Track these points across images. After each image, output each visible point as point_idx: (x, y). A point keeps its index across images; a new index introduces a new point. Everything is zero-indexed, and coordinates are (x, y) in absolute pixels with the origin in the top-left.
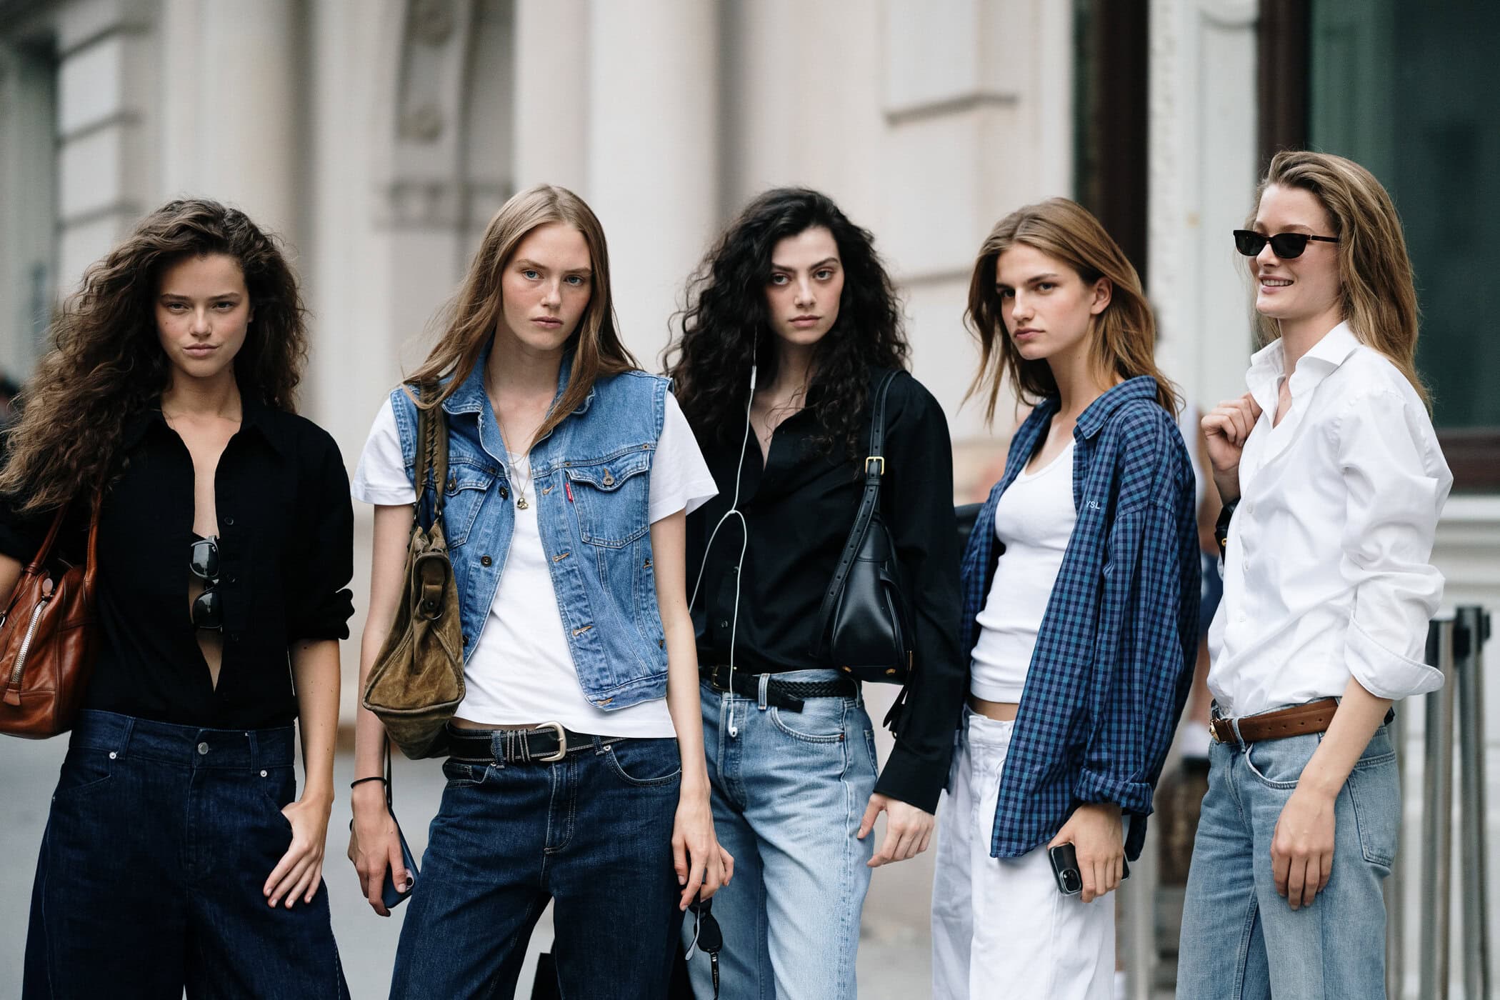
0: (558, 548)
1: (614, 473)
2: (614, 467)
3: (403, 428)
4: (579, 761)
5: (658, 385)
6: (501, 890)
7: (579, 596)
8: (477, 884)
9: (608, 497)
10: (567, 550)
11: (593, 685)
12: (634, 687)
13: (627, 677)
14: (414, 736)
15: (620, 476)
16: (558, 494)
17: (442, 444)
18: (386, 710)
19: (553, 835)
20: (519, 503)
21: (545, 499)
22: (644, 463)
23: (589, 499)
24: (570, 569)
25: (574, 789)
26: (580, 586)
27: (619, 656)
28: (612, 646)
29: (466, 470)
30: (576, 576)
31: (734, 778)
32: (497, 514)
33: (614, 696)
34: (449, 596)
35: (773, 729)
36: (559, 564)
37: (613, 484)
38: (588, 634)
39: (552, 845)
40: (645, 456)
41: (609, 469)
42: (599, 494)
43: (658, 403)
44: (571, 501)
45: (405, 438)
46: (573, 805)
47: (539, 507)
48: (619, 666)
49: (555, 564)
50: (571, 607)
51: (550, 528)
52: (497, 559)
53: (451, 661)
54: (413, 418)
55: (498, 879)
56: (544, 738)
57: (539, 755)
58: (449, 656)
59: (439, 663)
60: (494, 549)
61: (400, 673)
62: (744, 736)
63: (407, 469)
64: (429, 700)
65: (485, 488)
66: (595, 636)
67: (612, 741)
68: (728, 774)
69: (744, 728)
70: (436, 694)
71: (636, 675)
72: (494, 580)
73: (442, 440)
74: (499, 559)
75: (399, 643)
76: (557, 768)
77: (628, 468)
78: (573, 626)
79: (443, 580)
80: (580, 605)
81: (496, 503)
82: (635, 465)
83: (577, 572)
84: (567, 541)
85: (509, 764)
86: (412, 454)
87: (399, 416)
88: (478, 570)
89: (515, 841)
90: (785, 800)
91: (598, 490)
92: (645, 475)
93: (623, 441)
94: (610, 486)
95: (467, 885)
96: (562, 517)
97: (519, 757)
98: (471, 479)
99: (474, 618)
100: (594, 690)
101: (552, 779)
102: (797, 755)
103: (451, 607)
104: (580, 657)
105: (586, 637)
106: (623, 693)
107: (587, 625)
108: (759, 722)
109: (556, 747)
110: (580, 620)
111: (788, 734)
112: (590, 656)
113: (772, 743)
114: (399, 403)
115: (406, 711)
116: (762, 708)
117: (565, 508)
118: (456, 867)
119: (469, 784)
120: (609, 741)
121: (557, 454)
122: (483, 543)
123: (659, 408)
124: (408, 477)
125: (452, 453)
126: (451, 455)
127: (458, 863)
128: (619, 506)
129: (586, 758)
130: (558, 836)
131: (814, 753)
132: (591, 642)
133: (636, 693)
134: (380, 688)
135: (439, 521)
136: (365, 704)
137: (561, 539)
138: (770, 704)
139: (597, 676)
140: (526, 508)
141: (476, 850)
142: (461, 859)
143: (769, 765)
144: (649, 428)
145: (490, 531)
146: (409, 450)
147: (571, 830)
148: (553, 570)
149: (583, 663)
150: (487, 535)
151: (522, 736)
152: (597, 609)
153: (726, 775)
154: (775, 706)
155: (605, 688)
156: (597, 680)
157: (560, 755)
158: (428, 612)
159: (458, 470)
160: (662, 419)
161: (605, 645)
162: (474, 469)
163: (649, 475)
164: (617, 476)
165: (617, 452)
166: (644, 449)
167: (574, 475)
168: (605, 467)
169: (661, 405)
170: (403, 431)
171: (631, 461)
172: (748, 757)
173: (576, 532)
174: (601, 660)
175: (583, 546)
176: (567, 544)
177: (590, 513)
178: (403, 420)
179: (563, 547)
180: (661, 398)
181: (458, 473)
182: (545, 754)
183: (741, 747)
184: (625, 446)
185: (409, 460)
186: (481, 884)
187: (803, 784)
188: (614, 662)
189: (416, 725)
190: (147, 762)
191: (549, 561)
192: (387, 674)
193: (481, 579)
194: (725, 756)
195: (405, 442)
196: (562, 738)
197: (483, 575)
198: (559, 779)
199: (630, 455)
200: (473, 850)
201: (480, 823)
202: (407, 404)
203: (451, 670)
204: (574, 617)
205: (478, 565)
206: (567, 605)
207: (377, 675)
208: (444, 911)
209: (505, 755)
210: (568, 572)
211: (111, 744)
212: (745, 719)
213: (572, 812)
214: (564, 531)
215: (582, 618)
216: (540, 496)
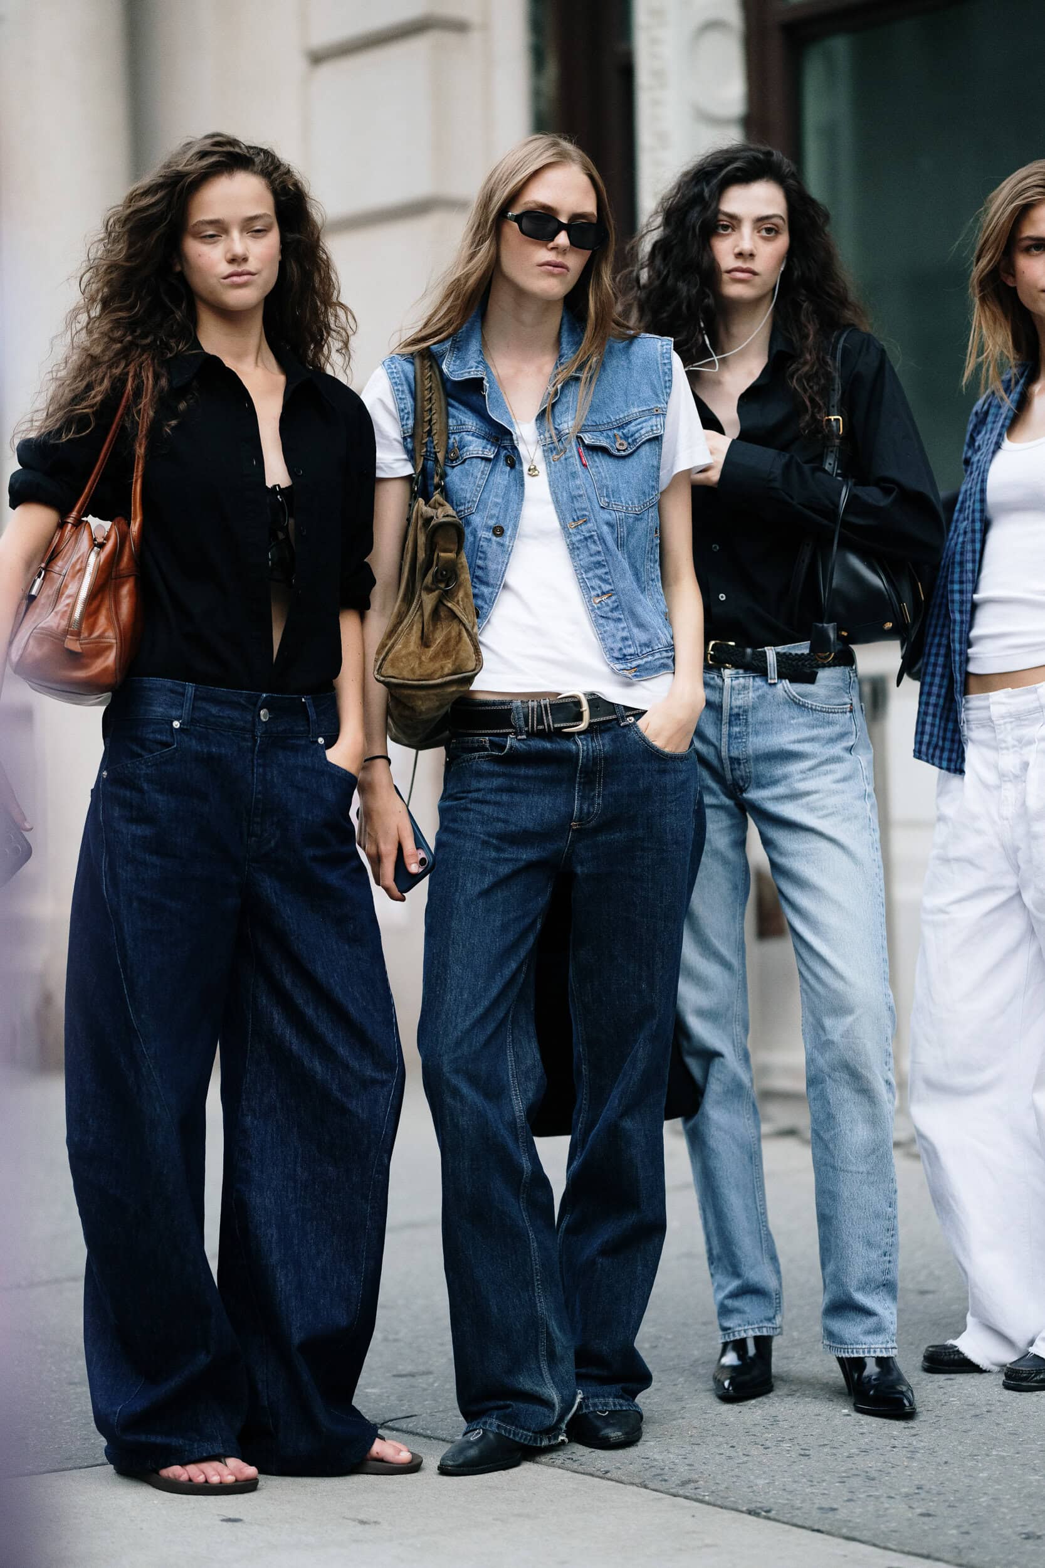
0: (574, 514)
1: (626, 437)
2: (625, 431)
3: (400, 396)
4: (602, 731)
5: (662, 346)
6: (530, 866)
7: (599, 563)
8: (507, 860)
9: (621, 462)
10: (585, 516)
11: (617, 654)
12: (656, 657)
13: (648, 647)
14: (429, 710)
15: (635, 440)
16: (571, 459)
17: (441, 413)
18: (401, 681)
19: (581, 809)
20: (529, 470)
21: (555, 465)
22: (659, 426)
23: (603, 465)
24: (588, 535)
25: (600, 759)
26: (599, 552)
27: (641, 625)
28: (633, 614)
29: (470, 438)
30: (595, 542)
31: (741, 757)
32: (505, 482)
33: (638, 666)
34: (460, 566)
35: (786, 703)
36: (575, 530)
37: (627, 449)
38: (609, 602)
39: (580, 819)
40: (658, 419)
41: (620, 434)
42: (612, 460)
43: (665, 364)
44: (585, 465)
45: (403, 406)
46: (600, 776)
47: (549, 475)
48: (641, 636)
49: (571, 531)
50: (590, 575)
51: (564, 494)
52: (508, 529)
53: (467, 630)
54: (409, 386)
55: (527, 855)
56: (568, 708)
57: (562, 725)
58: (464, 625)
59: (453, 634)
60: (505, 519)
61: (412, 644)
62: (750, 713)
63: (405, 439)
64: (446, 671)
65: (492, 456)
66: (616, 604)
67: (635, 712)
68: (735, 753)
69: (751, 704)
70: (453, 665)
71: (657, 645)
72: (506, 551)
73: (441, 408)
74: (510, 529)
75: (406, 616)
76: (580, 739)
77: (643, 432)
78: (593, 593)
79: (456, 548)
80: (600, 572)
81: (502, 472)
82: (649, 429)
83: (596, 538)
84: (583, 506)
85: (531, 735)
86: (411, 423)
87: (396, 383)
88: (489, 540)
89: (542, 815)
90: (804, 775)
91: (611, 455)
92: (657, 440)
93: (633, 404)
94: (624, 451)
95: (497, 861)
96: (578, 482)
97: (541, 727)
98: (476, 446)
99: (486, 590)
100: (618, 659)
101: (578, 750)
102: (813, 727)
103: (462, 577)
104: (602, 625)
105: (607, 605)
106: (646, 662)
107: (608, 592)
108: (769, 697)
109: (579, 717)
110: (600, 587)
111: (803, 706)
112: (612, 624)
113: (786, 717)
114: (395, 371)
115: (423, 682)
116: (773, 682)
117: (580, 473)
118: (485, 843)
119: (487, 756)
120: (632, 713)
121: (565, 419)
122: (493, 512)
123: (667, 370)
124: (405, 447)
125: (451, 422)
126: (451, 424)
127: (486, 838)
128: (634, 469)
129: (609, 729)
130: (585, 811)
131: (830, 723)
132: (612, 611)
133: (658, 663)
134: (392, 660)
135: (441, 492)
136: (378, 677)
137: (577, 505)
138: (781, 676)
139: (620, 645)
140: (537, 475)
141: (503, 825)
142: (489, 835)
143: (784, 739)
144: (659, 392)
145: (499, 500)
146: (408, 419)
147: (599, 804)
148: (568, 537)
149: (605, 632)
150: (496, 504)
151: (545, 706)
152: (618, 576)
153: (732, 755)
154: (785, 679)
155: (629, 657)
156: (621, 649)
157: (583, 725)
158: (441, 581)
159: (461, 438)
160: (670, 381)
161: (626, 613)
162: (477, 437)
163: (662, 440)
164: (630, 440)
165: (628, 416)
166: (656, 413)
167: (588, 439)
168: (615, 431)
169: (669, 367)
170: (400, 399)
171: (644, 424)
172: (757, 733)
173: (593, 497)
174: (623, 629)
175: (601, 511)
176: (585, 509)
177: (606, 478)
178: (400, 387)
179: (579, 513)
180: (667, 359)
181: (460, 442)
182: (568, 724)
183: (746, 723)
184: (636, 410)
185: (407, 429)
186: (510, 860)
187: (823, 758)
188: (635, 631)
189: (433, 697)
190: (210, 731)
191: (564, 528)
192: (398, 647)
193: (492, 547)
194: (730, 736)
195: (403, 410)
196: (585, 707)
197: (494, 546)
198: (585, 748)
199: (643, 419)
200: (500, 826)
201: (505, 798)
202: (403, 371)
203: (468, 640)
204: (593, 584)
205: (489, 535)
206: (586, 572)
207: (387, 647)
208: (478, 889)
209: (527, 725)
210: (586, 539)
211: (174, 713)
212: (751, 694)
213: (599, 784)
214: (580, 496)
215: (603, 585)
216: (550, 463)
